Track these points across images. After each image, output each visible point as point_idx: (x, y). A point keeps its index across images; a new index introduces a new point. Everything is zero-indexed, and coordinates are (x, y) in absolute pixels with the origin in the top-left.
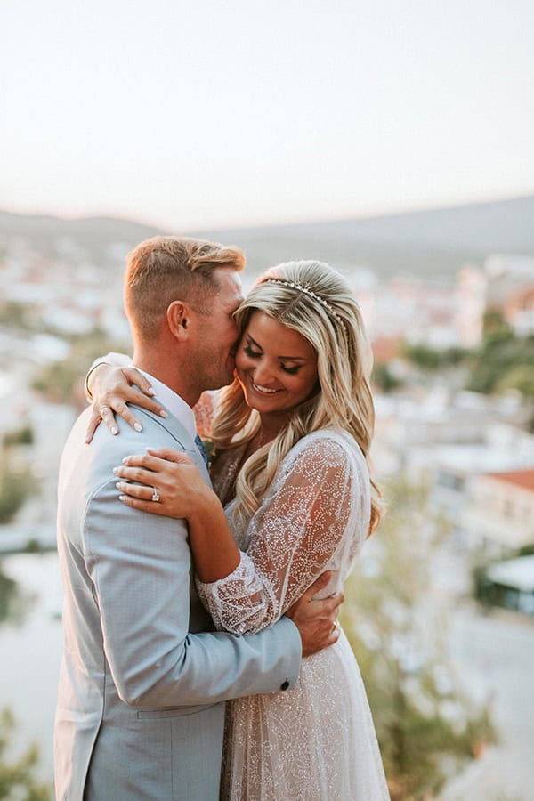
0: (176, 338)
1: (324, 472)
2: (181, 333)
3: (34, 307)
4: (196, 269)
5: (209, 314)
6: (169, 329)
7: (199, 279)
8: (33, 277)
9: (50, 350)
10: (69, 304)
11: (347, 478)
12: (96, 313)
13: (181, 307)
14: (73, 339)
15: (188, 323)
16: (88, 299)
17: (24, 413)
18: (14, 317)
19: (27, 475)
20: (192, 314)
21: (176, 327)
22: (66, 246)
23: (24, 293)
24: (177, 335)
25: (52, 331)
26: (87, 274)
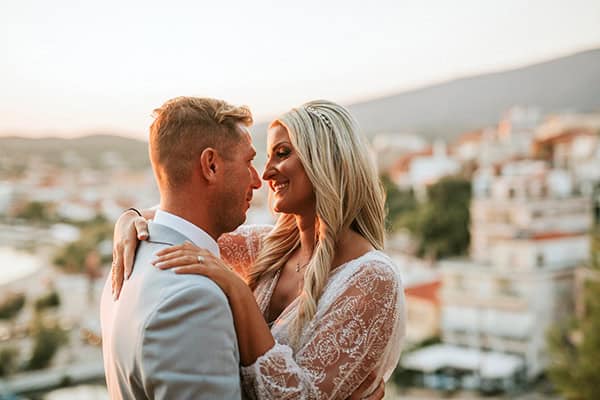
0: (207, 181)
1: (374, 285)
2: (211, 176)
3: (50, 205)
4: (222, 122)
5: (232, 160)
6: (202, 172)
7: (224, 130)
8: (47, 182)
9: (65, 235)
10: (76, 200)
11: (394, 291)
12: (97, 205)
13: (211, 153)
14: (81, 225)
15: (217, 167)
16: (90, 195)
17: (51, 284)
18: (35, 214)
19: (57, 328)
20: (219, 159)
21: (208, 172)
22: (69, 158)
23: (42, 195)
24: (208, 178)
25: (65, 221)
26: (88, 176)
